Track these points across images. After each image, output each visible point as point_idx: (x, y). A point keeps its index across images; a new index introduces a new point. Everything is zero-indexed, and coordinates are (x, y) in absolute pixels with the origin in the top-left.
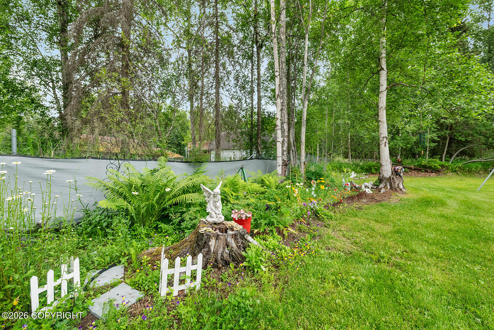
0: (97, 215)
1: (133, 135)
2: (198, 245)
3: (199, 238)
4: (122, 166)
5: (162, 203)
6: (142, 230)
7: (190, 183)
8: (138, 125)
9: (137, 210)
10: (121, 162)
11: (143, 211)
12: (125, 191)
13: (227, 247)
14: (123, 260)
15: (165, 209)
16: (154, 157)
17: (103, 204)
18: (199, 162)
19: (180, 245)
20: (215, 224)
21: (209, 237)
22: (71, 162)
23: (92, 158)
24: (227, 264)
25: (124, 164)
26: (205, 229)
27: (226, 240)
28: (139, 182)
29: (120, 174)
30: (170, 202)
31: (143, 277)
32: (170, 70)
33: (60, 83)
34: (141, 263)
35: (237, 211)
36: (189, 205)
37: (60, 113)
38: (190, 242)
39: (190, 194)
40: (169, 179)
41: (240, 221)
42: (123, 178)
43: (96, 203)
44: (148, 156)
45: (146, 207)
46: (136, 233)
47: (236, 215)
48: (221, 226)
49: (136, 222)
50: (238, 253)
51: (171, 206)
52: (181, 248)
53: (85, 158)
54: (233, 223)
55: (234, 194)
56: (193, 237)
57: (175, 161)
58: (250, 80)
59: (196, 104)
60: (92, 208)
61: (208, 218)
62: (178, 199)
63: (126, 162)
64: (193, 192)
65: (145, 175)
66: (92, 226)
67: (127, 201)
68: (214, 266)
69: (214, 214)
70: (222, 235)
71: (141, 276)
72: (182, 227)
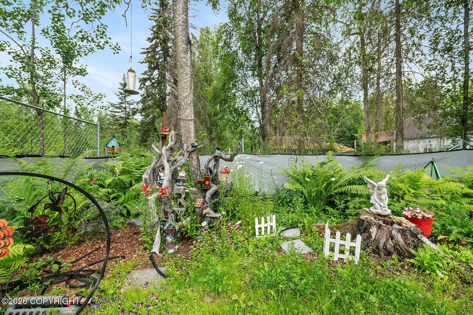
0: (284, 193)
1: (306, 135)
2: (359, 229)
3: (360, 224)
4: (299, 159)
5: (329, 191)
6: (313, 209)
7: (356, 176)
8: (310, 126)
9: (309, 193)
10: (298, 156)
11: (313, 194)
12: (300, 178)
13: (392, 239)
14: (300, 225)
15: (331, 196)
16: (324, 152)
17: (287, 186)
18: (370, 155)
19: (343, 226)
20: (379, 215)
21: (370, 225)
22: (268, 157)
23: (280, 154)
24: (389, 254)
25: (300, 158)
26: (366, 216)
27: (390, 232)
28: (311, 173)
29: (297, 165)
30: (336, 191)
31: (313, 240)
32: (341, 64)
33: (260, 103)
34: (312, 231)
35: (411, 208)
36: (354, 196)
37: (260, 124)
38: (352, 225)
39: (355, 186)
40: (336, 171)
41: (413, 220)
42: (300, 169)
43: (283, 185)
44: (318, 151)
45: (315, 192)
46: (309, 210)
47: (409, 212)
48: (386, 219)
49: (309, 203)
50: (406, 249)
51: (336, 194)
52: (343, 228)
53: (276, 154)
54: (403, 219)
55: (412, 191)
56: (355, 222)
57: (343, 155)
58: (463, 34)
59: (371, 91)
60: (281, 189)
61: (372, 209)
62: (343, 189)
63: (301, 156)
64: (359, 184)
65: (315, 167)
66: (281, 200)
67: (302, 186)
68: (374, 252)
69: (378, 206)
70: (385, 227)
71: (311, 239)
72: (346, 213)
